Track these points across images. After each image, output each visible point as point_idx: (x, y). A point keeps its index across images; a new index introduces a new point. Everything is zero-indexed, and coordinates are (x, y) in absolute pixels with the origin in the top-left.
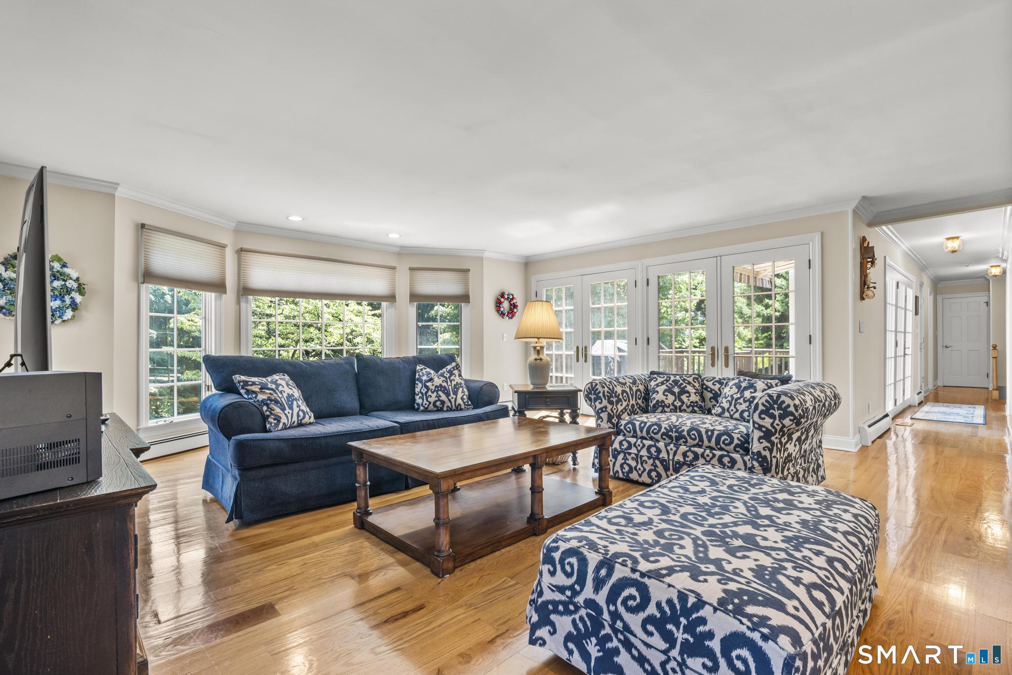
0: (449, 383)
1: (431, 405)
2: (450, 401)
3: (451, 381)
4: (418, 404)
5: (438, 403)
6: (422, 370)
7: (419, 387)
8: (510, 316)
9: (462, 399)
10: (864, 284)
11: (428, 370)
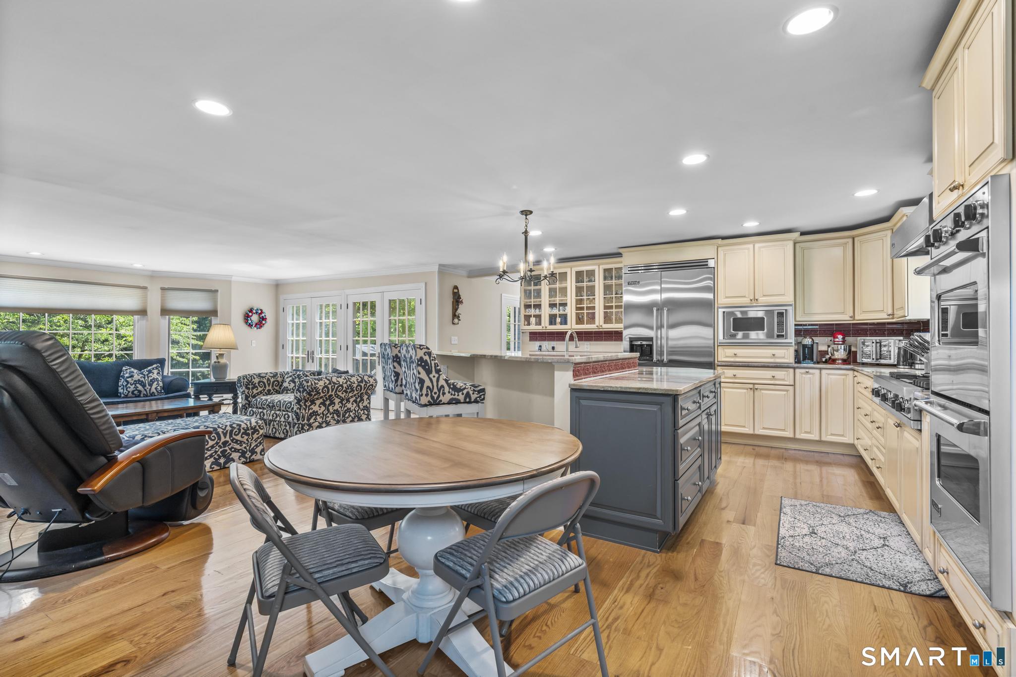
0: (146, 378)
1: (130, 393)
2: (145, 390)
3: (148, 378)
4: (120, 393)
5: (136, 392)
6: (127, 370)
7: (122, 382)
8: (258, 326)
9: (156, 389)
10: (455, 316)
11: (132, 370)
